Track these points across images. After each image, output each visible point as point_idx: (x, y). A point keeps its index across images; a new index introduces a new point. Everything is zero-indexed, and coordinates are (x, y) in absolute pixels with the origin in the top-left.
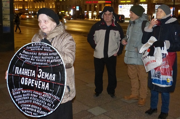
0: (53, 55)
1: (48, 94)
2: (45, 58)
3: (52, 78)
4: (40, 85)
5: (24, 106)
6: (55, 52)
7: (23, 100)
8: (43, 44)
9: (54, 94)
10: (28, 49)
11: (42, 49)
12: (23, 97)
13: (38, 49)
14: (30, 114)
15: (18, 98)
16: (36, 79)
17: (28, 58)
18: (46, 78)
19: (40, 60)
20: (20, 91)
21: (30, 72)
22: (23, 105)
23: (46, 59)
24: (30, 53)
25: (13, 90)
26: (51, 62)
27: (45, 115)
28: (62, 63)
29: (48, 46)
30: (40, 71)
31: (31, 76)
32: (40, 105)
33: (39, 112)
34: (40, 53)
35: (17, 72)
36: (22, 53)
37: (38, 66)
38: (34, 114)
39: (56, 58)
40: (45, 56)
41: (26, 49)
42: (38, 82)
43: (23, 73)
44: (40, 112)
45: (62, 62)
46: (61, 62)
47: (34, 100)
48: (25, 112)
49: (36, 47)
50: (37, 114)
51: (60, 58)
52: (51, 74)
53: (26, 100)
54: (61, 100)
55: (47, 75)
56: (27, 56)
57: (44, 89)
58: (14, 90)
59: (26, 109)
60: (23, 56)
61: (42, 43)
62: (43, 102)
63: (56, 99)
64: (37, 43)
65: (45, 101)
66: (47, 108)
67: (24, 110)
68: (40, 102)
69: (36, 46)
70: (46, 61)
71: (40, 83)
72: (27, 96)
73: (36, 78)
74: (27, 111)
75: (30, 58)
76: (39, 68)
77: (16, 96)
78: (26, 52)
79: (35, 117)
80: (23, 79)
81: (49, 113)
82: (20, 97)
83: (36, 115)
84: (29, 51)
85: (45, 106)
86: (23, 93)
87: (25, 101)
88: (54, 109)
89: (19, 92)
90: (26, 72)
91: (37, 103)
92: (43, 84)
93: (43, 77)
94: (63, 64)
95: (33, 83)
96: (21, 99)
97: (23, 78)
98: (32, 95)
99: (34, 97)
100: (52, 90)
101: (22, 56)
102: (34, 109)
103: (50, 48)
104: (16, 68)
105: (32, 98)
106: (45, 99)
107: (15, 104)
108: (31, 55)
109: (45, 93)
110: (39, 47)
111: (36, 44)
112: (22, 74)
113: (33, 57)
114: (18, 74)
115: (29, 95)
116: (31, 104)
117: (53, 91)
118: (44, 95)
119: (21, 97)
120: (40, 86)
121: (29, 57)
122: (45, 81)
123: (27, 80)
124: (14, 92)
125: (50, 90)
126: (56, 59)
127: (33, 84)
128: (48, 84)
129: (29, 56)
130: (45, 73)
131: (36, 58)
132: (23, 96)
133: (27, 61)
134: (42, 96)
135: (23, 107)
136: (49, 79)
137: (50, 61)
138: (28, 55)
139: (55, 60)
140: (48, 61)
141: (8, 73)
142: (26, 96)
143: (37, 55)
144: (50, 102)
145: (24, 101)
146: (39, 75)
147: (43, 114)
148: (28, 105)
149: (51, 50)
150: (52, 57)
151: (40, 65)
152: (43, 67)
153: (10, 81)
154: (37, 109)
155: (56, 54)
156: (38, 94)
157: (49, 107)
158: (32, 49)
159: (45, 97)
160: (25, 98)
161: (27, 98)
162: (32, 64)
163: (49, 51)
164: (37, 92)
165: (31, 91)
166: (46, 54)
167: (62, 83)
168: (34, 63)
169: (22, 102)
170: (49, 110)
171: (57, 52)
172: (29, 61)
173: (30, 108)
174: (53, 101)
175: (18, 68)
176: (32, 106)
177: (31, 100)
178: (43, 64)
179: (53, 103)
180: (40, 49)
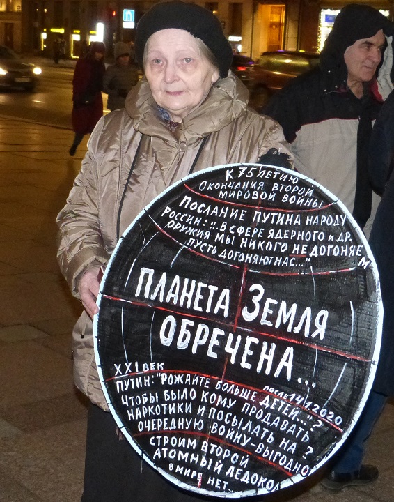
0: (324, 224)
2: (282, 236)
3: (313, 328)
4: (251, 353)
5: (165, 443)
6: (336, 211)
7: (162, 416)
8: (279, 176)
9: (318, 397)
10: (205, 192)
11: (272, 197)
12: (164, 405)
13: (256, 193)
14: (193, 481)
15: (141, 407)
16: (232, 328)
17: (200, 233)
18: (284, 326)
19: (260, 244)
20: (150, 373)
21: (205, 292)
22: (159, 438)
23: (291, 242)
24: (215, 211)
25: (118, 369)
26: (314, 253)
27: (262, 491)
28: (365, 264)
29: (302, 183)
30: (256, 292)
31: (208, 310)
32: (243, 445)
33: (237, 473)
34: (262, 211)
35: (142, 292)
36: (175, 207)
37: (248, 272)
38: (211, 481)
39: (336, 237)
40: (283, 227)
41: (197, 190)
42: (243, 342)
43: (173, 295)
44: (242, 474)
45: (367, 259)
46: (360, 259)
47: (216, 420)
48: (166, 469)
49: (245, 185)
50: (226, 483)
51: (356, 240)
52: (308, 311)
53: (177, 416)
54: (348, 426)
55: (287, 313)
56: (198, 221)
57: (268, 372)
58: (123, 369)
61: (273, 170)
62: (261, 432)
63: (323, 421)
64: (249, 168)
65: (268, 428)
66: (278, 458)
67: (163, 463)
68: (244, 429)
69: (243, 179)
70: (291, 248)
71: (252, 344)
72: (184, 401)
73: (233, 323)
74: (179, 469)
75: (211, 230)
76: (252, 279)
77: (132, 398)
78: (196, 203)
79: (215, 498)
80: (169, 324)
81: (286, 484)
82: (148, 404)
83: (221, 490)
84: (210, 198)
85: (270, 450)
86: (167, 386)
87: (173, 420)
88: (311, 467)
89: (147, 381)
90: (188, 291)
91: (230, 434)
92: (267, 353)
93: (267, 319)
94: (369, 268)
95: (217, 343)
96: (154, 410)
97: (171, 318)
98: (208, 397)
99: (219, 408)
100: (307, 382)
101: (173, 219)
102: (215, 459)
103: (310, 193)
104: (144, 271)
105: (207, 412)
106: (271, 421)
107: (124, 430)
108: (219, 220)
109: (272, 390)
110: (257, 185)
111: (246, 172)
112: (168, 300)
113: (228, 227)
114: (149, 300)
115: (193, 398)
116: (202, 436)
117: (314, 385)
118: (265, 402)
119: (155, 404)
120: (248, 357)
121: (206, 229)
122: (280, 337)
123: (188, 327)
124: (122, 379)
125: (300, 380)
126: (340, 244)
127: (215, 349)
128: (290, 351)
129: (212, 223)
130: (280, 303)
131: (243, 235)
132: (162, 400)
133: (195, 243)
134: (256, 404)
135: (162, 447)
136: (297, 330)
137: (309, 250)
138: (203, 216)
139: (332, 250)
140: (296, 248)
141: (103, 293)
142: (177, 402)
143: (248, 222)
144: (295, 433)
145: (169, 422)
146: (251, 309)
147: (256, 487)
148: (184, 439)
149: (315, 205)
150: (317, 235)
151: (255, 266)
152: (273, 274)
153: (108, 329)
154: (229, 459)
155: (341, 221)
156: (235, 394)
157: (289, 455)
158: (224, 191)
159: (272, 407)
160: (173, 408)
161: (183, 408)
162: (222, 258)
163: (305, 208)
164: (233, 386)
165: (204, 380)
166: (291, 221)
167: (359, 354)
168: (227, 255)
169: (156, 426)
170: (286, 467)
171: (344, 216)
172: (206, 244)
173: (195, 456)
174: (309, 431)
175: (153, 271)
176: (206, 447)
177: (201, 421)
178: (274, 260)
179: (306, 438)
180: (264, 196)
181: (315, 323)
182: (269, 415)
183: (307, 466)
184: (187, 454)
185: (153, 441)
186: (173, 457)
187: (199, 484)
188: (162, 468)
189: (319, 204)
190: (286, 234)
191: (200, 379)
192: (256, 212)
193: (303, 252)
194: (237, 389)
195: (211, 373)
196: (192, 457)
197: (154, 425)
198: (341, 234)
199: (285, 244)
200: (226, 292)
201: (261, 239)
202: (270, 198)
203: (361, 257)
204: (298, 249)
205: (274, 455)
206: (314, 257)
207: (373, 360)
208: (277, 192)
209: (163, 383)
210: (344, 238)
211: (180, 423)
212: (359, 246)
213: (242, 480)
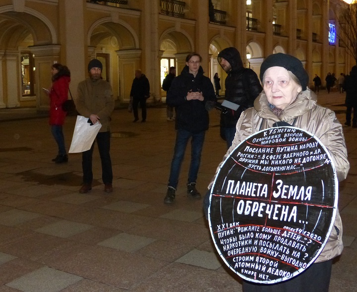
0: (308, 147)
1: (295, 231)
2: (290, 156)
3: (305, 195)
4: (277, 212)
5: (240, 260)
6: (313, 140)
7: (238, 248)
8: (287, 130)
9: (309, 228)
10: (255, 143)
11: (284, 140)
12: (239, 242)
13: (277, 140)
14: (252, 277)
15: (229, 244)
16: (269, 202)
17: (254, 161)
18: (292, 197)
19: (280, 162)
20: (233, 228)
21: (257, 187)
22: (237, 258)
23: (293, 159)
24: (260, 151)
25: (219, 227)
26: (304, 161)
27: (285, 279)
28: (328, 162)
29: (298, 131)
30: (279, 184)
31: (258, 195)
32: (275, 256)
33: (273, 271)
34: (280, 147)
35: (229, 191)
36: (243, 152)
37: (275, 175)
38: (260, 276)
39: (314, 152)
40: (290, 152)
41: (252, 143)
42: (274, 208)
43: (242, 191)
44: (275, 271)
45: (329, 159)
46: (325, 160)
47: (262, 246)
48: (240, 272)
49: (273, 137)
50: (267, 276)
51: (323, 152)
52: (303, 188)
53: (245, 246)
54: (324, 240)
55: (293, 191)
56: (252, 156)
57: (285, 220)
58: (221, 227)
59: (243, 266)
60: (244, 157)
61: (284, 128)
62: (283, 249)
63: (312, 240)
64: (274, 129)
65: (286, 246)
66: (292, 261)
67: (239, 269)
68: (275, 248)
69: (272, 134)
70: (293, 161)
71: (278, 207)
72: (248, 239)
73: (269, 200)
74: (246, 271)
75: (258, 159)
76: (277, 178)
77: (225, 240)
78: (251, 149)
80: (241, 204)
81: (296, 274)
82: (232, 242)
83: (266, 280)
84: (258, 146)
85: (288, 258)
86: (241, 233)
87: (243, 249)
88: (307, 264)
89: (232, 232)
90: (249, 188)
91: (269, 252)
92: (285, 211)
93: (284, 195)
94: (330, 163)
95: (262, 210)
96: (235, 245)
97: (242, 202)
98: (259, 235)
99: (264, 240)
100: (303, 222)
101: (242, 157)
102: (262, 264)
103: (301, 135)
104: (230, 181)
105: (258, 243)
106: (287, 243)
107: (222, 256)
108: (262, 154)
109: (287, 228)
110: (278, 136)
111: (273, 132)
112: (240, 193)
113: (266, 157)
114: (232, 194)
115: (252, 237)
116: (255, 255)
117: (307, 223)
118: (284, 234)
119: (235, 242)
120: (276, 214)
121: (256, 159)
122: (289, 202)
123: (250, 204)
124: (221, 232)
125: (300, 221)
126: (316, 155)
127: (262, 212)
128: (295, 208)
129: (258, 156)
130: (290, 186)
131: (272, 159)
132: (238, 240)
133: (252, 166)
134: (280, 235)
135: (238, 262)
136: (298, 198)
137: (302, 160)
138: (254, 154)
139: (312, 158)
140: (296, 161)
141: (212, 193)
142: (245, 240)
143: (274, 153)
144: (299, 247)
145: (241, 250)
146: (277, 192)
147: (281, 277)
148: (248, 257)
149: (303, 139)
150: (305, 153)
151: (278, 172)
152: (286, 174)
153: (214, 209)
154: (269, 263)
155: (315, 144)
156: (271, 232)
157: (297, 259)
158: (263, 141)
159: (288, 236)
160: (243, 243)
161: (248, 242)
162: (263, 171)
163: (299, 142)
164: (270, 229)
165: (257, 228)
166: (293, 149)
167: (328, 205)
168: (265, 169)
169: (236, 253)
170: (295, 265)
171: (317, 142)
172: (256, 166)
174: (306, 246)
175: (234, 181)
176: (258, 259)
177: (256, 247)
178: (286, 168)
179: (304, 249)
180: (281, 140)
181: (306, 193)
182: (287, 240)
183: (305, 263)
184: (249, 264)
185: (234, 260)
187: (255, 278)
188: (238, 272)
189: (305, 139)
191: (255, 228)
192: (278, 148)
193: (299, 162)
194: (272, 230)
195: (260, 224)
196: (252, 265)
198: (316, 151)
199: (291, 160)
201: (280, 159)
205: (290, 260)
206: (304, 163)
207: (334, 206)
208: (286, 137)
209: (239, 232)
211: (246, 250)
212: (324, 155)
213: (275, 274)
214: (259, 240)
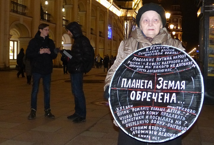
0: (179, 58)
1: (176, 108)
3: (181, 86)
4: (161, 97)
6: (182, 54)
7: (134, 121)
8: (163, 47)
9: (186, 106)
10: (140, 55)
12: (134, 118)
13: (156, 53)
14: (148, 139)
15: (126, 120)
17: (140, 67)
18: (171, 88)
20: (128, 109)
21: (144, 83)
22: (134, 128)
23: (169, 64)
26: (177, 66)
27: (171, 138)
29: (170, 48)
30: (160, 80)
31: (145, 88)
32: (163, 125)
33: (162, 134)
34: (159, 58)
35: (123, 86)
36: (131, 61)
37: (157, 75)
39: (184, 60)
40: (166, 61)
41: (138, 55)
42: (158, 95)
43: (133, 85)
44: (164, 134)
45: (195, 65)
46: (192, 65)
47: (152, 119)
48: (138, 137)
49: (153, 52)
50: (159, 138)
51: (190, 60)
52: (178, 82)
53: (139, 120)
54: (198, 113)
55: (171, 84)
56: (139, 63)
57: (168, 102)
58: (119, 109)
60: (133, 64)
61: (161, 46)
62: (169, 120)
63: (189, 113)
64: (153, 47)
65: (171, 118)
66: (176, 127)
67: (136, 135)
68: (162, 120)
69: (152, 50)
71: (161, 94)
72: (141, 115)
73: (154, 90)
74: (142, 136)
75: (144, 65)
77: (123, 117)
78: (138, 59)
80: (133, 94)
82: (129, 118)
83: (158, 140)
84: (143, 57)
85: (172, 125)
86: (134, 112)
87: (138, 122)
89: (128, 112)
90: (138, 83)
91: (158, 122)
92: (167, 96)
93: (165, 87)
94: (196, 67)
95: (150, 97)
96: (131, 120)
97: (134, 92)
98: (149, 113)
99: (153, 115)
100: (181, 102)
101: (131, 64)
102: (154, 130)
103: (173, 50)
104: (123, 79)
105: (149, 117)
106: (171, 116)
107: (121, 128)
108: (146, 62)
109: (170, 107)
110: (156, 51)
111: (152, 48)
112: (132, 87)
113: (149, 64)
114: (126, 88)
115: (144, 114)
116: (148, 125)
117: (184, 103)
118: (168, 111)
120: (161, 99)
121: (142, 65)
122: (170, 91)
123: (139, 93)
124: (119, 112)
125: (179, 102)
126: (185, 62)
128: (174, 94)
129: (142, 63)
130: (168, 81)
131: (154, 65)
132: (133, 116)
133: (139, 70)
134: (166, 112)
135: (135, 130)
136: (175, 88)
137: (176, 65)
139: (183, 64)
140: (171, 66)
141: (111, 87)
142: (138, 116)
143: (155, 61)
144: (180, 118)
145: (136, 122)
147: (169, 137)
148: (142, 127)
149: (175, 53)
150: (177, 61)
151: (159, 73)
152: (165, 74)
153: (113, 98)
154: (159, 130)
155: (184, 56)
156: (158, 110)
157: (179, 125)
158: (146, 54)
159: (171, 112)
160: (137, 118)
161: (141, 117)
162: (148, 73)
163: (173, 54)
164: (157, 108)
165: (147, 108)
166: (168, 59)
167: (197, 91)
168: (149, 71)
169: (132, 124)
170: (179, 129)
171: (185, 54)
172: (142, 69)
173: (147, 131)
174: (185, 117)
175: (126, 79)
176: (150, 128)
177: (147, 120)
178: (165, 70)
179: (184, 119)
180: (159, 53)
181: (183, 85)
182: (170, 114)
183: (186, 128)
184: (144, 131)
185: (132, 129)
186: (139, 133)
187: (150, 139)
188: (136, 137)
189: (177, 53)
190: (167, 62)
191: (145, 108)
192: (157, 58)
193: (174, 66)
194: (158, 108)
195: (149, 106)
197: (131, 124)
198: (185, 59)
199: (168, 65)
200: (151, 82)
201: (160, 65)
202: (161, 54)
203: (193, 65)
204: (172, 66)
205: (174, 126)
206: (177, 67)
207: (202, 92)
208: (163, 52)
209: (133, 111)
210: (186, 60)
211: (140, 122)
212: (191, 62)
213: (164, 136)
214: (149, 115)
